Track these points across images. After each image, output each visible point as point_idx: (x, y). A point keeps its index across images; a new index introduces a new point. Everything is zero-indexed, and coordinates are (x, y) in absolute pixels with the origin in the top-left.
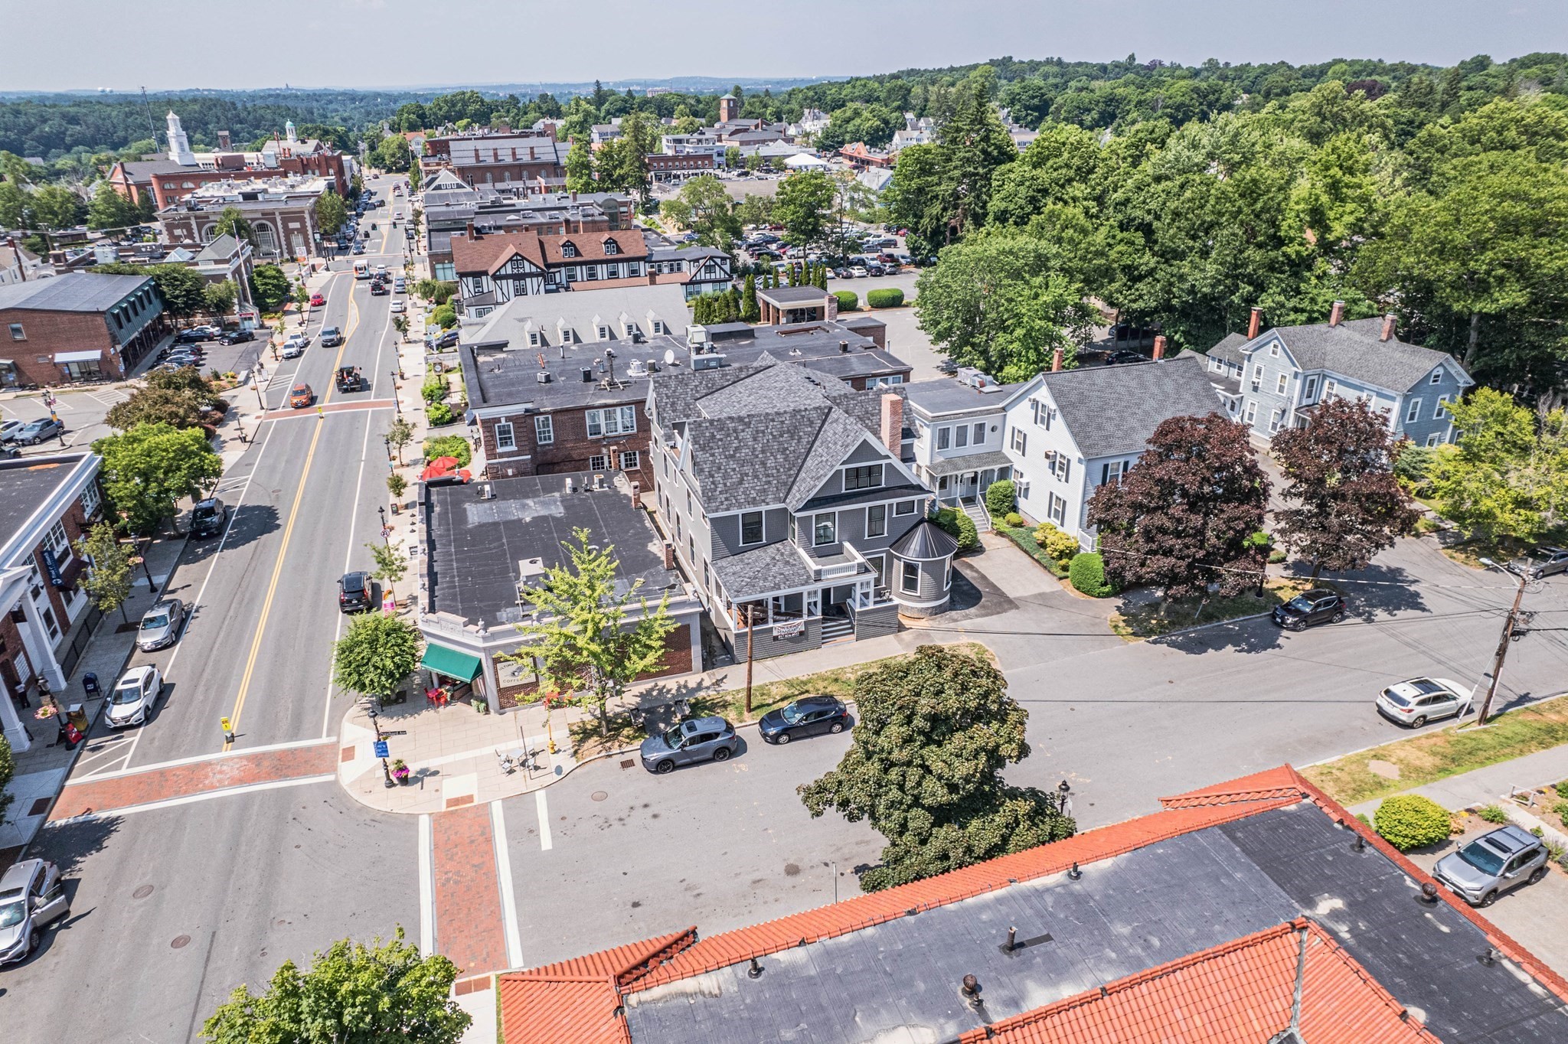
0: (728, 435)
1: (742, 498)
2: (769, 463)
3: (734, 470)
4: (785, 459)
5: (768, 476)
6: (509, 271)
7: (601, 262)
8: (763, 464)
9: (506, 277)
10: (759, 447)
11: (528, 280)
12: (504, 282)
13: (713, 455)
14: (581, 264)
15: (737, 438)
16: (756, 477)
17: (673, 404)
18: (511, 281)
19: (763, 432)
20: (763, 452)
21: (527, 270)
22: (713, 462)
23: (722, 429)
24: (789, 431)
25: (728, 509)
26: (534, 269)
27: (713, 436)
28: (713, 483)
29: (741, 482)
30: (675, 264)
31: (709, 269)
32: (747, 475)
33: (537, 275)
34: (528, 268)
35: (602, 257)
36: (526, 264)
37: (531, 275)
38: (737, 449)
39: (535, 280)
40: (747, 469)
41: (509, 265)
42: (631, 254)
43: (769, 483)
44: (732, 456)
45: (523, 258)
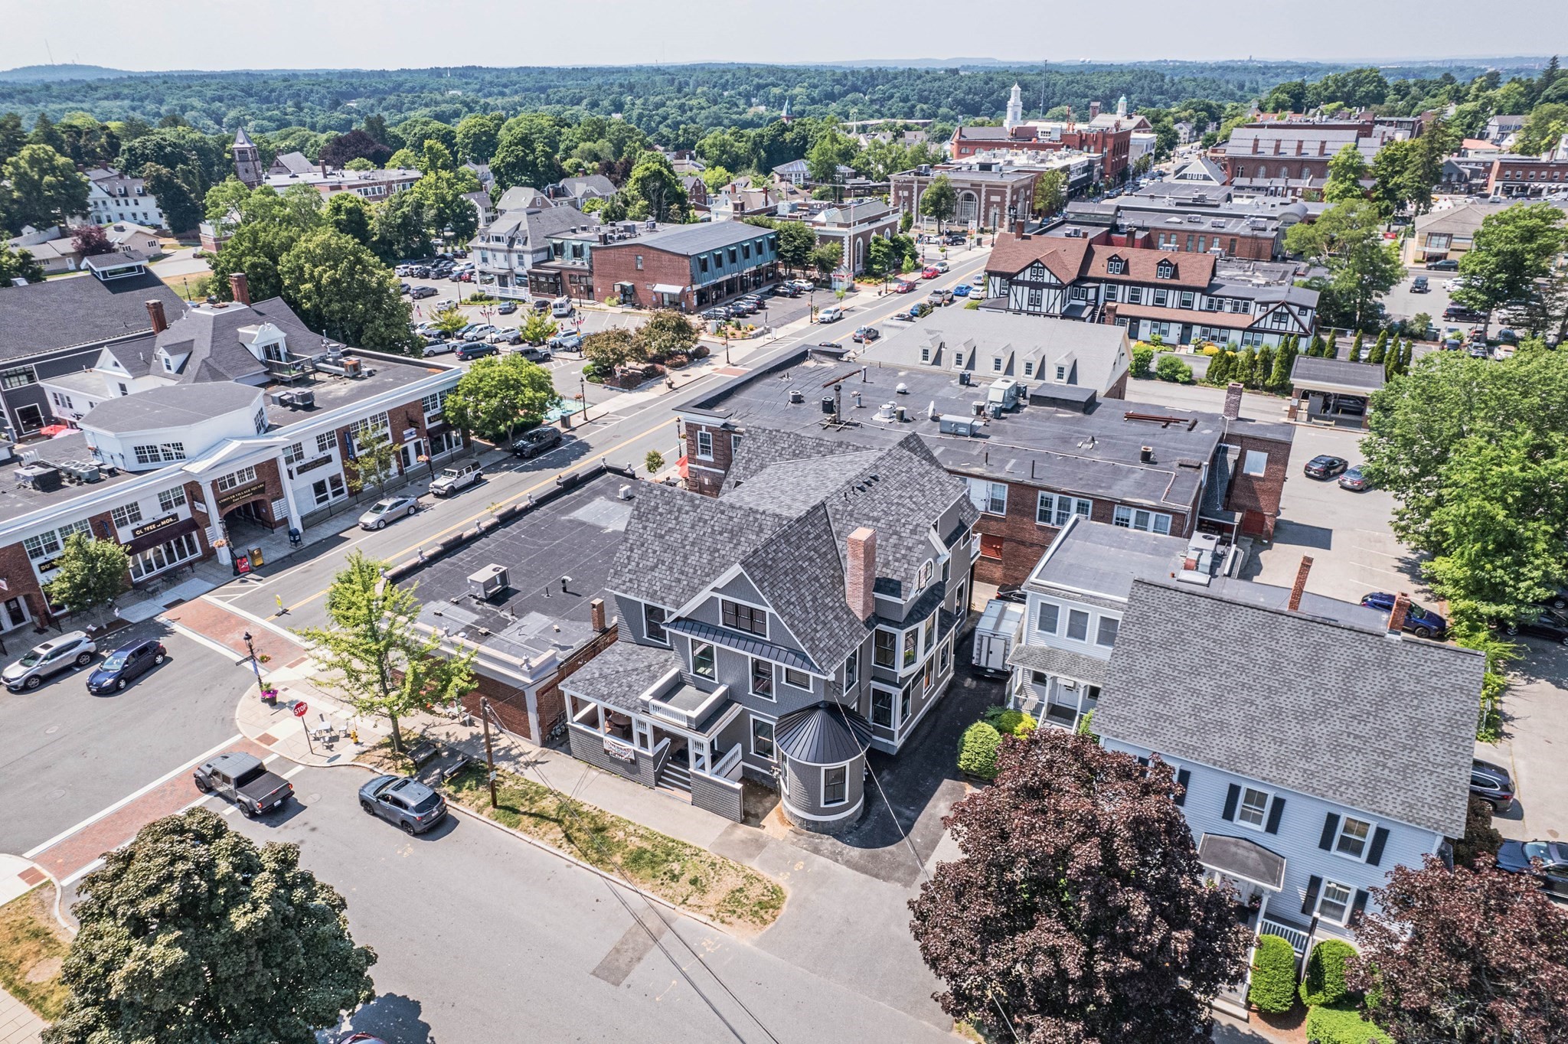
0: (670, 512)
1: (644, 586)
2: (693, 560)
3: (655, 552)
4: (710, 562)
5: (682, 573)
6: (1027, 278)
7: (1149, 285)
8: (686, 557)
9: (1023, 283)
10: (692, 537)
11: (1045, 291)
12: (1020, 288)
13: (645, 528)
14: (1125, 283)
15: (676, 519)
16: (671, 569)
17: (750, 460)
18: (1027, 289)
19: (705, 522)
20: (693, 544)
21: (1046, 280)
22: (641, 536)
23: (668, 503)
24: (731, 531)
25: (625, 592)
26: (1053, 280)
27: (656, 507)
28: (629, 558)
29: (653, 569)
30: (1241, 303)
31: (1280, 317)
32: (663, 562)
33: (1056, 287)
34: (1047, 278)
35: (1152, 279)
36: (1047, 273)
37: (1049, 286)
38: (670, 530)
39: (1052, 291)
40: (667, 557)
41: (1028, 271)
42: (1187, 283)
43: (679, 581)
44: (662, 537)
45: (1044, 267)
